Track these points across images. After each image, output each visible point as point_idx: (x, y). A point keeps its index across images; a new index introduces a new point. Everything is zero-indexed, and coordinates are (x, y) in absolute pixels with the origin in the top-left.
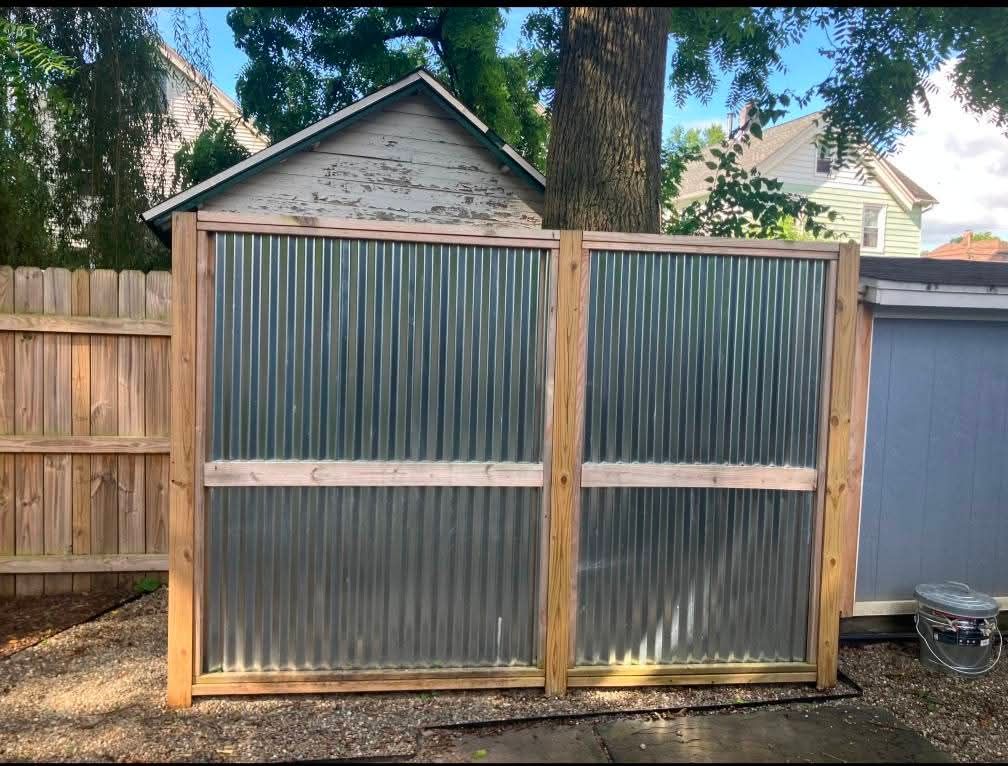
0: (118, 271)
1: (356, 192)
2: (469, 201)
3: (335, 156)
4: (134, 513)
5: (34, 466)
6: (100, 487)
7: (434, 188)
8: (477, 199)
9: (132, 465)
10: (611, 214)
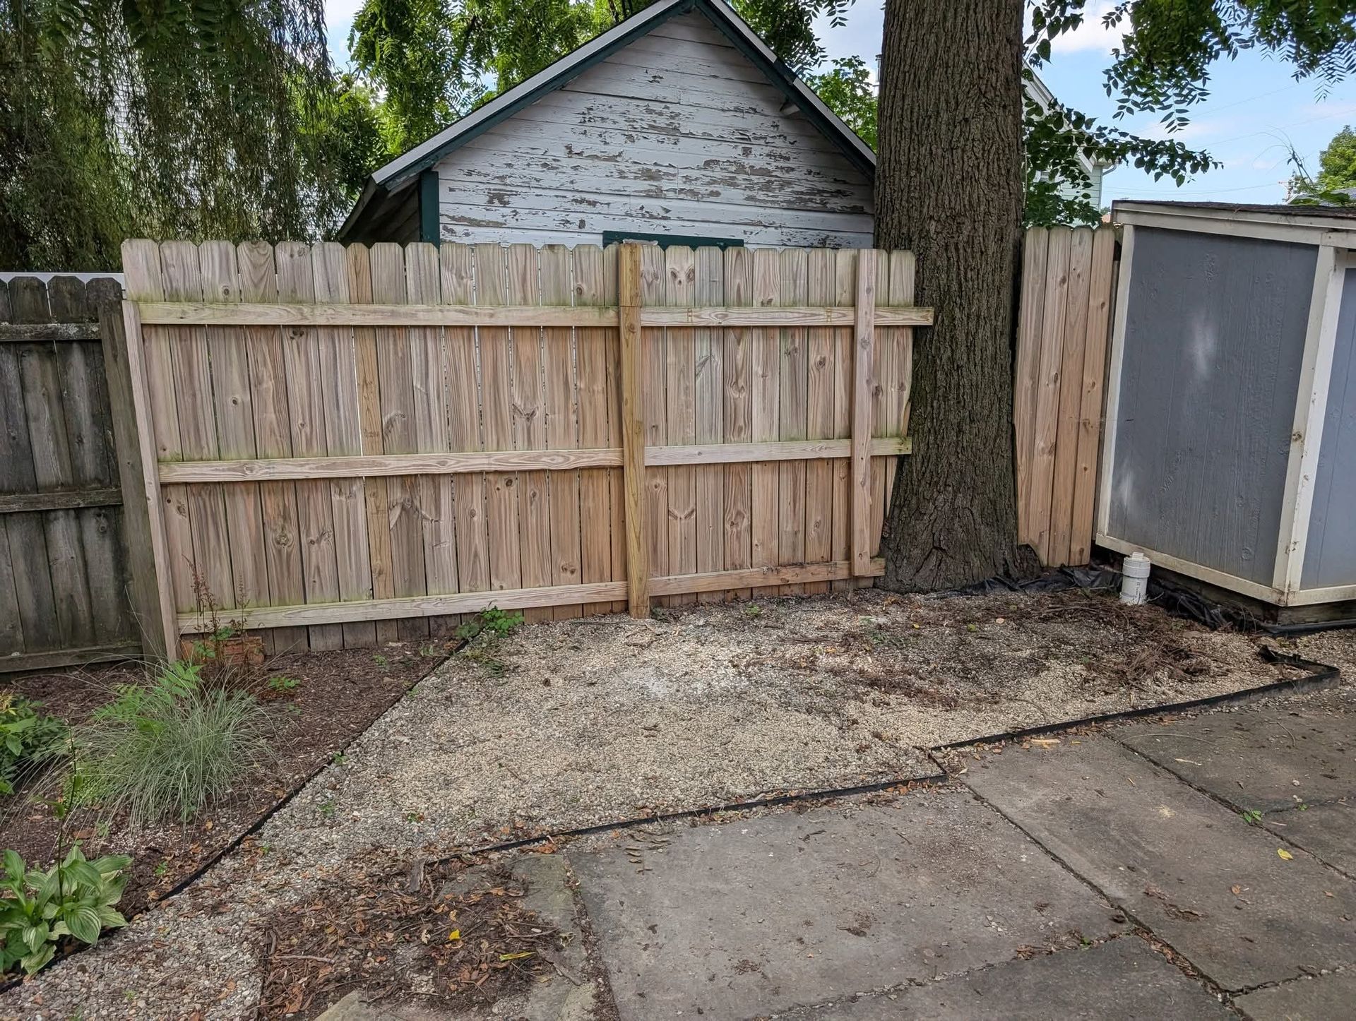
0: (403, 245)
1: (617, 144)
2: (747, 152)
3: (593, 96)
4: (443, 546)
5: (319, 497)
6: (400, 517)
7: (706, 137)
8: (756, 150)
9: (437, 490)
10: (977, 159)
